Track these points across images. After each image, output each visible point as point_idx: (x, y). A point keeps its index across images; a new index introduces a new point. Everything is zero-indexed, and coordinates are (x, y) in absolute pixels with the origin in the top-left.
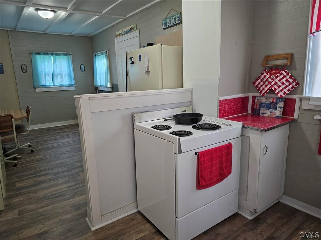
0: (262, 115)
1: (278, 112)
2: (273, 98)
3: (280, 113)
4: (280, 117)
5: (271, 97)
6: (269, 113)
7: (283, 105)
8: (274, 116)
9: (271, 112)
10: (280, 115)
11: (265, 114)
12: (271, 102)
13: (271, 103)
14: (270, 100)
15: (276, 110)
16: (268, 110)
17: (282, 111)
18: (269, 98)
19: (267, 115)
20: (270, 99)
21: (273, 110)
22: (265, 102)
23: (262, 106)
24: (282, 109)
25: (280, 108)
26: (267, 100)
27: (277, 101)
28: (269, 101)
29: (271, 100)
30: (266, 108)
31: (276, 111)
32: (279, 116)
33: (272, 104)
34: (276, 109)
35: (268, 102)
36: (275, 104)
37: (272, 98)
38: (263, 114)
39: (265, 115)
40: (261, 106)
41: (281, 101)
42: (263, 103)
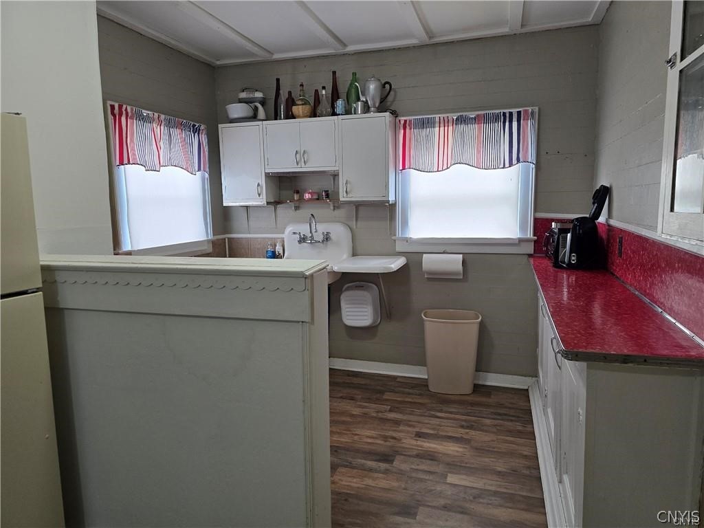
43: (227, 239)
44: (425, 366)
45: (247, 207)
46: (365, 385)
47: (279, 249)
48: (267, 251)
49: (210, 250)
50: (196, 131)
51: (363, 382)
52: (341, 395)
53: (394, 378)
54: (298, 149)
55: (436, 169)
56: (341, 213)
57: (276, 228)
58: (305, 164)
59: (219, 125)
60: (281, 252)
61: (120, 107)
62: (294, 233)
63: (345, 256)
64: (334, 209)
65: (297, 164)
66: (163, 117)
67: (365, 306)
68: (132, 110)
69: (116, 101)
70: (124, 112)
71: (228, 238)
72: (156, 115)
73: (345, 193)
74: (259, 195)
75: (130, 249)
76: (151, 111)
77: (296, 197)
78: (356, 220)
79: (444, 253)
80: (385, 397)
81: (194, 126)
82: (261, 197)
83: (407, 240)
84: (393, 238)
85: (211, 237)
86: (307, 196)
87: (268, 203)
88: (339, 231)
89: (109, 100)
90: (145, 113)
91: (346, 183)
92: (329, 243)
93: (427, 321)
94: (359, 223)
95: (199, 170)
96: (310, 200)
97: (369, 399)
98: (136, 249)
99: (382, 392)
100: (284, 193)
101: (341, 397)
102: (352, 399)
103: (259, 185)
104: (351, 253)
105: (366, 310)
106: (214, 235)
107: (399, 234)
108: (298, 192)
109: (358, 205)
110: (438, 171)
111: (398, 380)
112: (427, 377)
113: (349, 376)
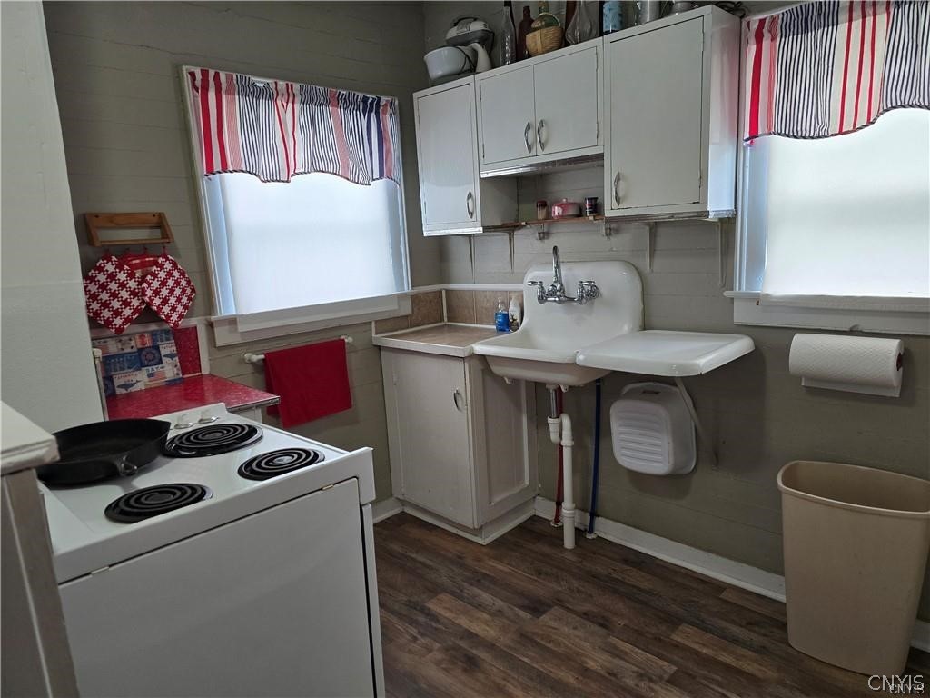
0: (123, 391)
1: (170, 370)
2: (142, 337)
3: (175, 369)
4: (180, 379)
5: (134, 334)
6: (146, 379)
7: (175, 348)
8: (161, 382)
9: (150, 375)
10: (178, 374)
11: (134, 384)
12: (140, 346)
13: (140, 350)
14: (133, 343)
15: (160, 366)
16: (137, 372)
17: (178, 364)
18: (127, 338)
19: (140, 387)
20: (130, 340)
21: (154, 367)
22: (121, 352)
23: (115, 366)
24: (177, 358)
25: (171, 356)
26: (123, 344)
27: (154, 341)
28: (132, 348)
29: (135, 343)
30: (129, 368)
31: (162, 368)
32: (177, 377)
33: (144, 353)
34: (160, 362)
35: (129, 350)
36: (154, 351)
37: (137, 337)
38: (126, 386)
39: (133, 389)
40: (112, 367)
41: (168, 339)
42: (113, 357)
43: (444, 292)
44: (782, 574)
45: (469, 236)
46: (649, 592)
47: (514, 311)
48: (496, 314)
49: (407, 309)
50: (371, 108)
51: (645, 585)
52: (587, 607)
53: (717, 587)
54: (531, 120)
55: (835, 128)
56: (622, 241)
57: (513, 273)
58: (543, 148)
59: (414, 94)
60: (517, 317)
61: (205, 74)
62: (533, 283)
63: (626, 328)
64: (608, 235)
65: (530, 149)
66: (296, 86)
67: (656, 434)
68: (229, 79)
69: (196, 65)
70: (212, 83)
71: (447, 291)
72: (282, 84)
73: (614, 200)
74: (471, 214)
75: (234, 313)
76: (270, 77)
77: (540, 214)
78: (652, 256)
79: (852, 332)
80: (677, 637)
81: (365, 100)
82: (474, 219)
83: (757, 300)
84: (727, 294)
85: (407, 288)
86: (557, 211)
87: (486, 229)
88: (615, 279)
89: (187, 64)
90: (260, 82)
91: (618, 179)
92: (596, 301)
93: (789, 493)
94: (657, 261)
95: (381, 176)
96: (562, 217)
97: (639, 633)
98: (245, 313)
99: (673, 621)
100: (527, 208)
101: (585, 615)
102: (605, 624)
103: (470, 196)
104: (639, 322)
105: (658, 442)
106: (413, 287)
107: (741, 285)
108: (543, 205)
109: (654, 226)
110: (841, 133)
111: (725, 595)
112: (782, 598)
113: (626, 561)
